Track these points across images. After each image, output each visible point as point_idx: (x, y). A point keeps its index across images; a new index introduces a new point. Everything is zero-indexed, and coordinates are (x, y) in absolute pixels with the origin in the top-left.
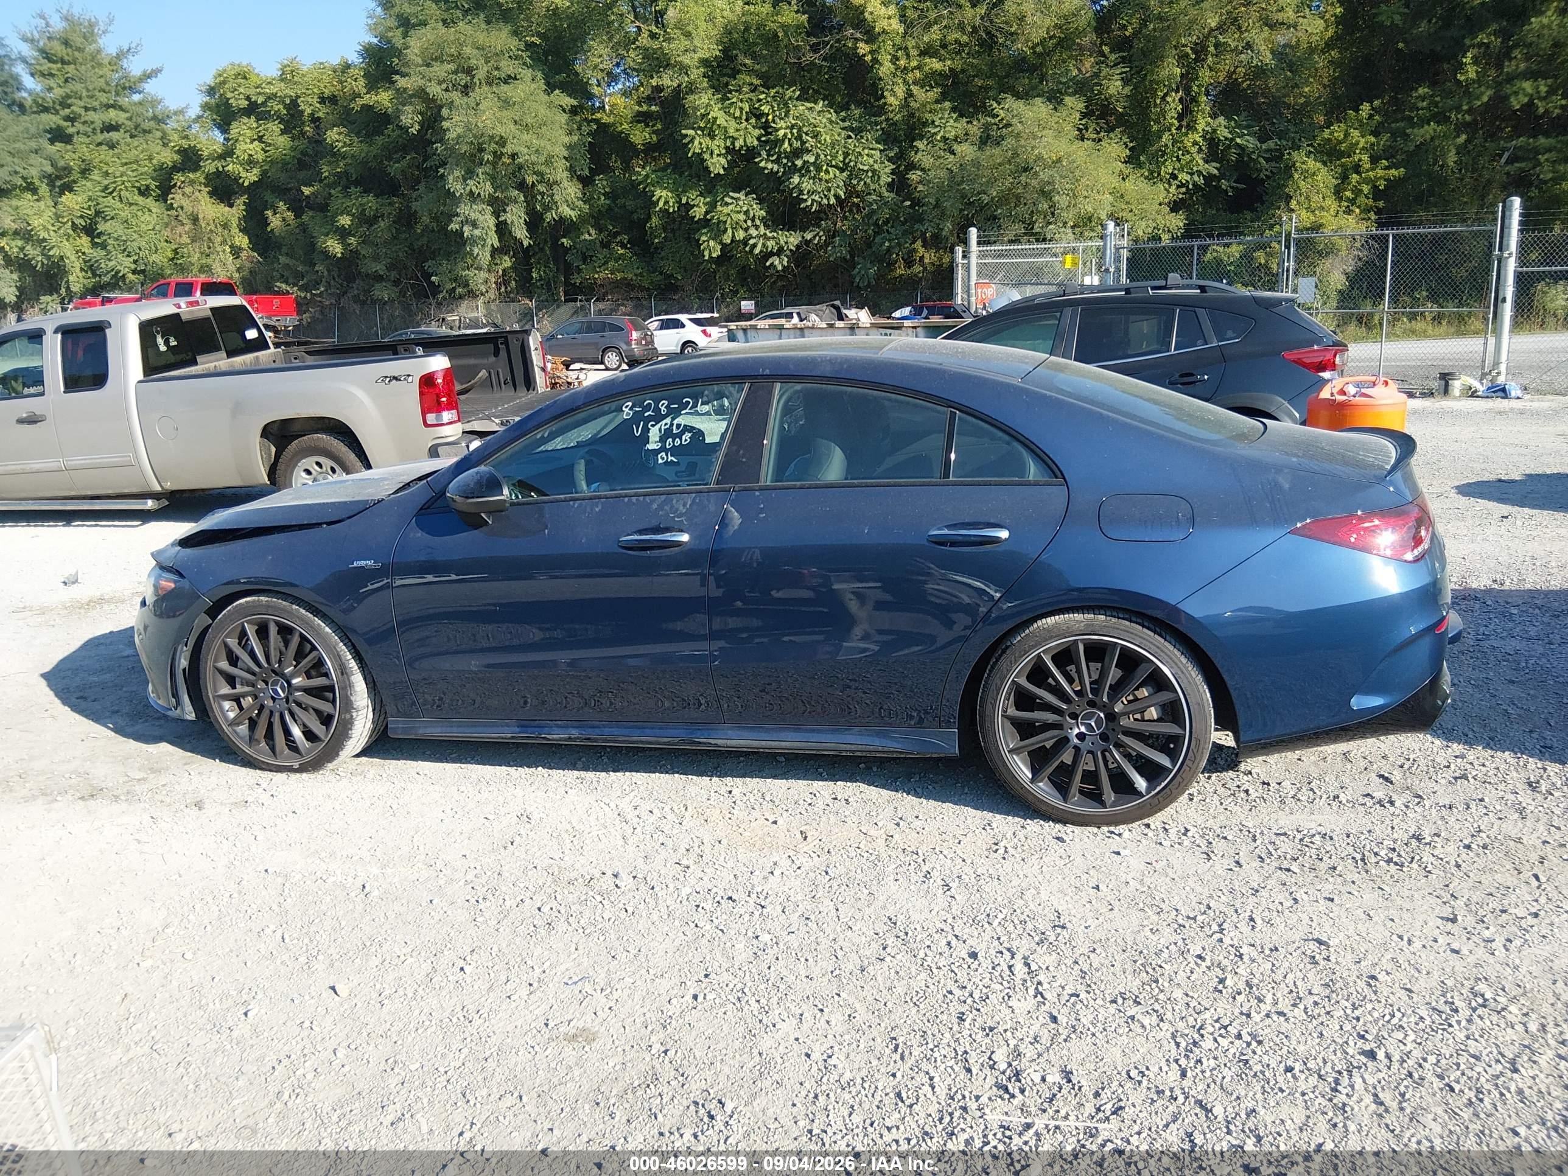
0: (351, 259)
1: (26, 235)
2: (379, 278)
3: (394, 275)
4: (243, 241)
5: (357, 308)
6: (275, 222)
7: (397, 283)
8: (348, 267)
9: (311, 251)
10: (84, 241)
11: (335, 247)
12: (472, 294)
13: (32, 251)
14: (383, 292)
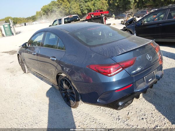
0: (118, 5)
1: (88, 6)
2: (121, 8)
3: (123, 7)
4: (108, 5)
5: (118, 11)
6: (111, 2)
7: (123, 8)
8: (118, 6)
9: (114, 5)
10: (93, 6)
11: (116, 4)
12: (131, 9)
13: (89, 8)
14: (121, 9)
